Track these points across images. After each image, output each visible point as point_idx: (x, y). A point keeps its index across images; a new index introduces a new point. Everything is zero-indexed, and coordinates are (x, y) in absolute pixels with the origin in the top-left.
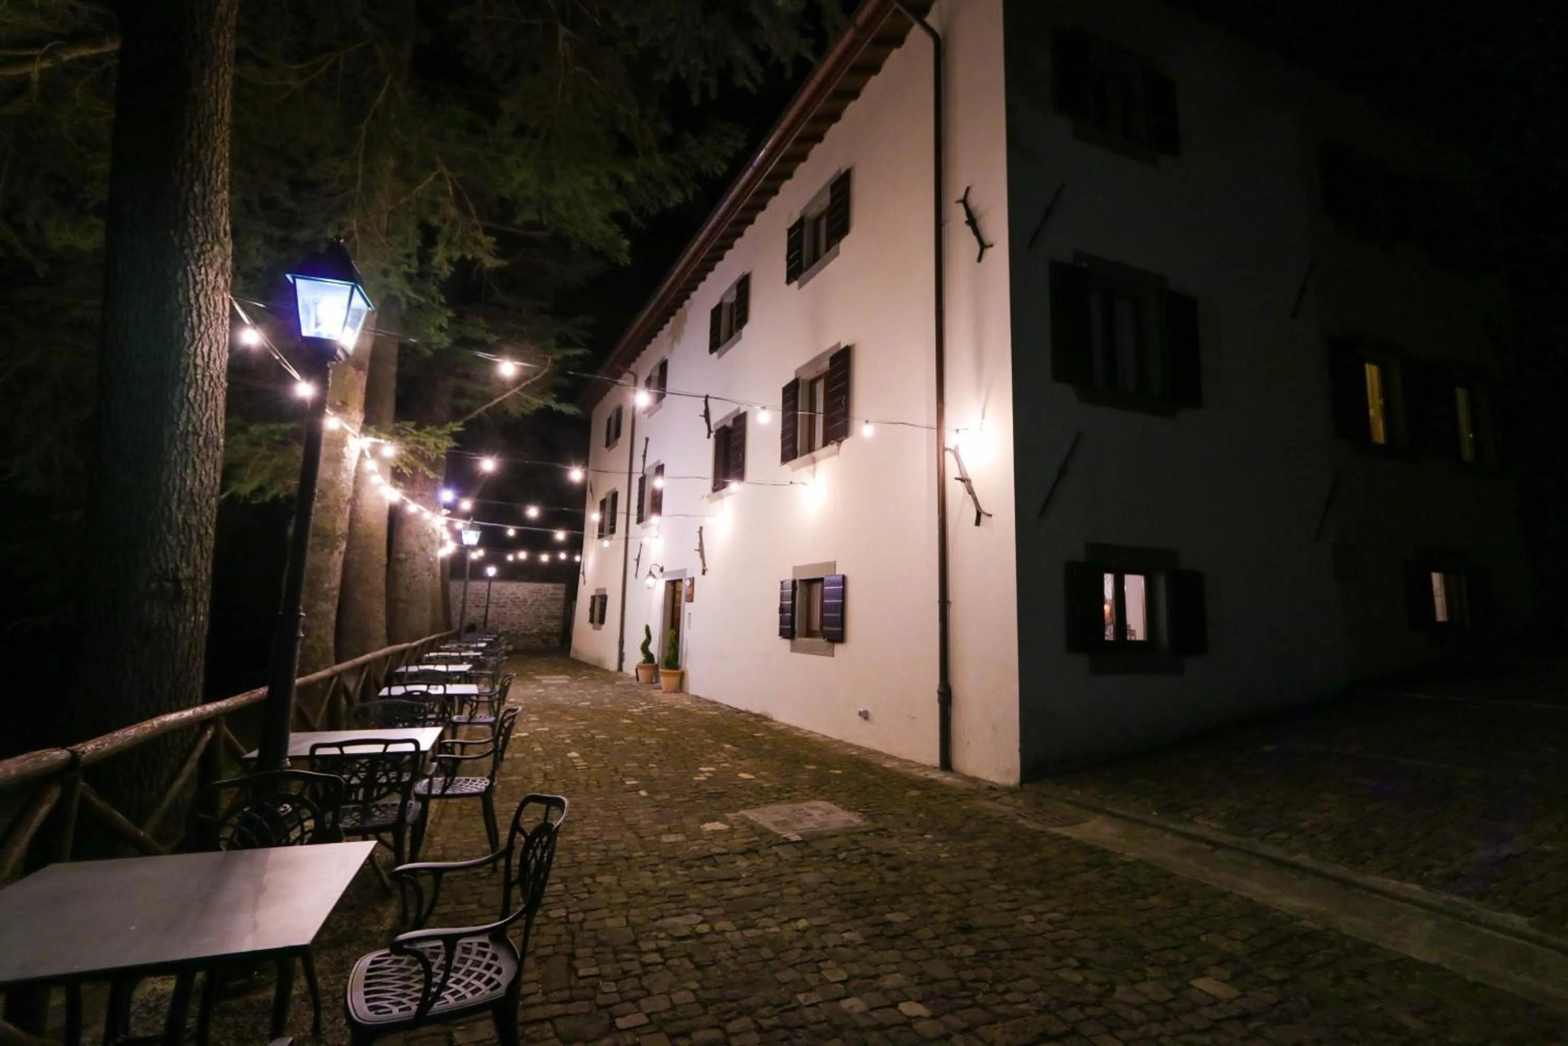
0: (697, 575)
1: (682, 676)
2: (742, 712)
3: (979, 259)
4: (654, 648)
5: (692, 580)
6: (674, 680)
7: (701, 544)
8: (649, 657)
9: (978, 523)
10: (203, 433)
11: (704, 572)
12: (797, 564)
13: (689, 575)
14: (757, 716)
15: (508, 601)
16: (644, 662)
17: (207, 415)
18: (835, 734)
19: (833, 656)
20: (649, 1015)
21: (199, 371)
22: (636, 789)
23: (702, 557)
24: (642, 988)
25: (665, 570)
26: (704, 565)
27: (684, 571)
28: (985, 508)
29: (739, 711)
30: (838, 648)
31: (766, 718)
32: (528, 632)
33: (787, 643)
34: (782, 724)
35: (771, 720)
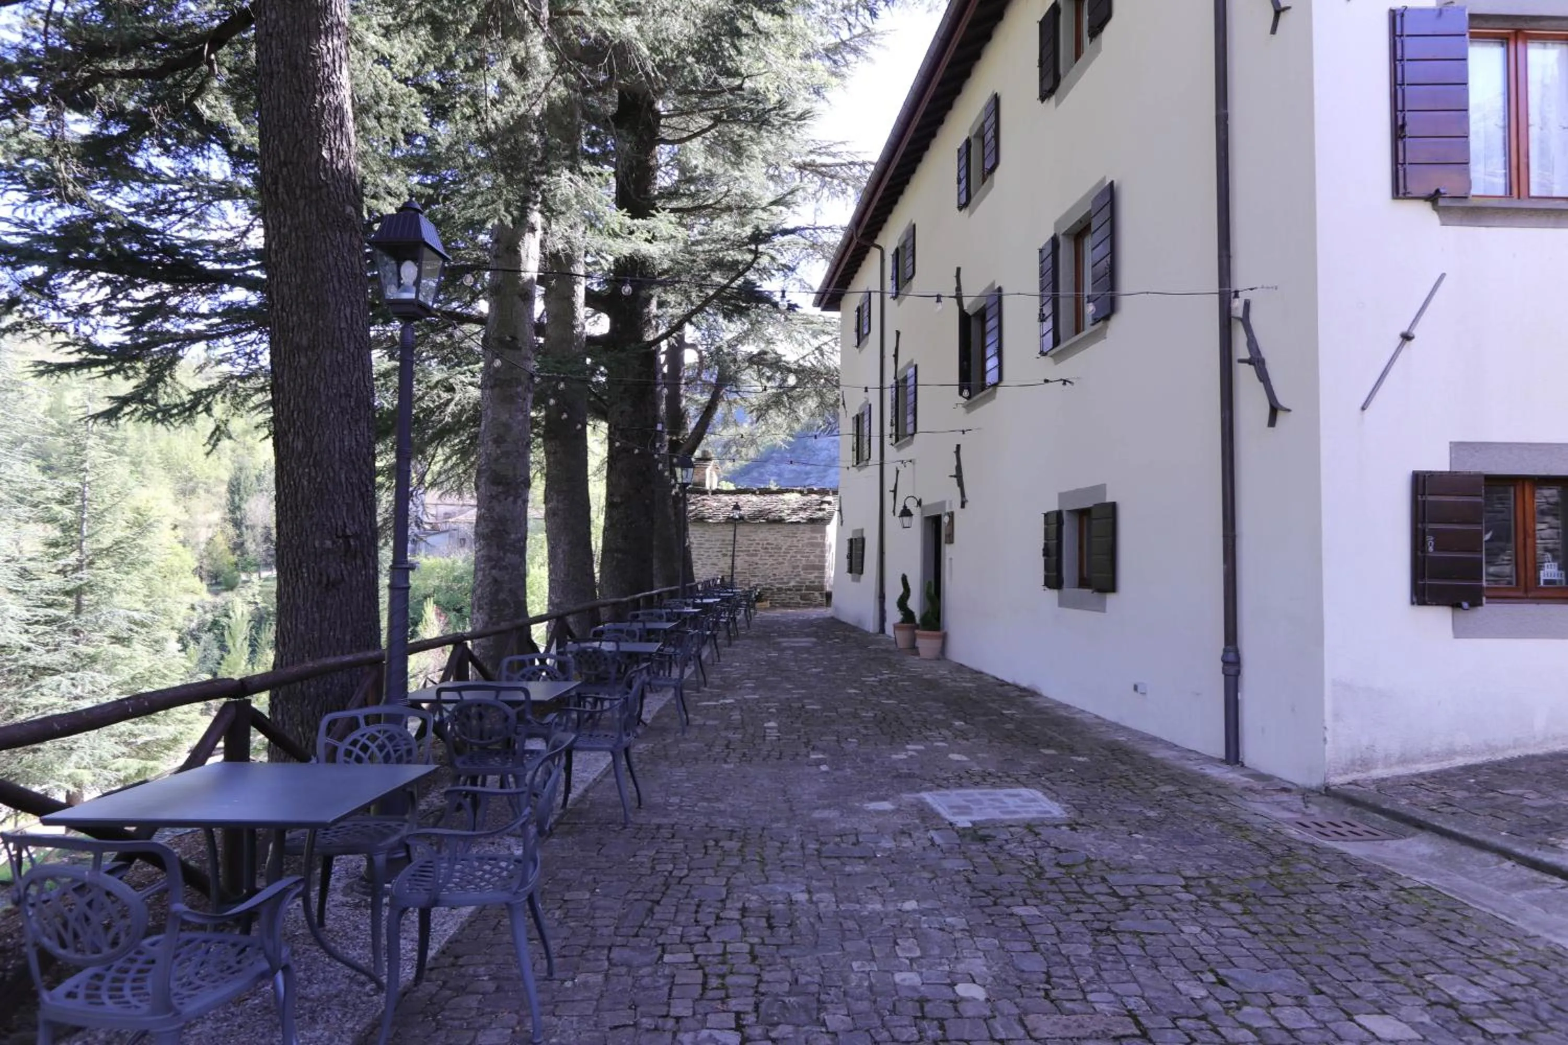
0: (956, 507)
1: (944, 638)
2: (1008, 684)
3: (1274, 30)
4: (914, 604)
5: (951, 515)
6: (936, 643)
7: (959, 468)
8: (908, 616)
9: (1272, 422)
10: (354, 394)
11: (963, 505)
12: (1065, 489)
13: (948, 510)
14: (1024, 690)
15: (759, 547)
16: (903, 622)
17: (356, 376)
18: (1109, 715)
19: (1104, 611)
20: (697, 957)
21: (345, 334)
22: (818, 763)
23: (960, 484)
24: (705, 935)
25: (923, 503)
26: (963, 494)
27: (942, 504)
28: (1282, 400)
29: (1003, 683)
30: (1110, 598)
31: (1034, 693)
32: (784, 586)
33: (1054, 593)
34: (1050, 700)
35: (1040, 695)
